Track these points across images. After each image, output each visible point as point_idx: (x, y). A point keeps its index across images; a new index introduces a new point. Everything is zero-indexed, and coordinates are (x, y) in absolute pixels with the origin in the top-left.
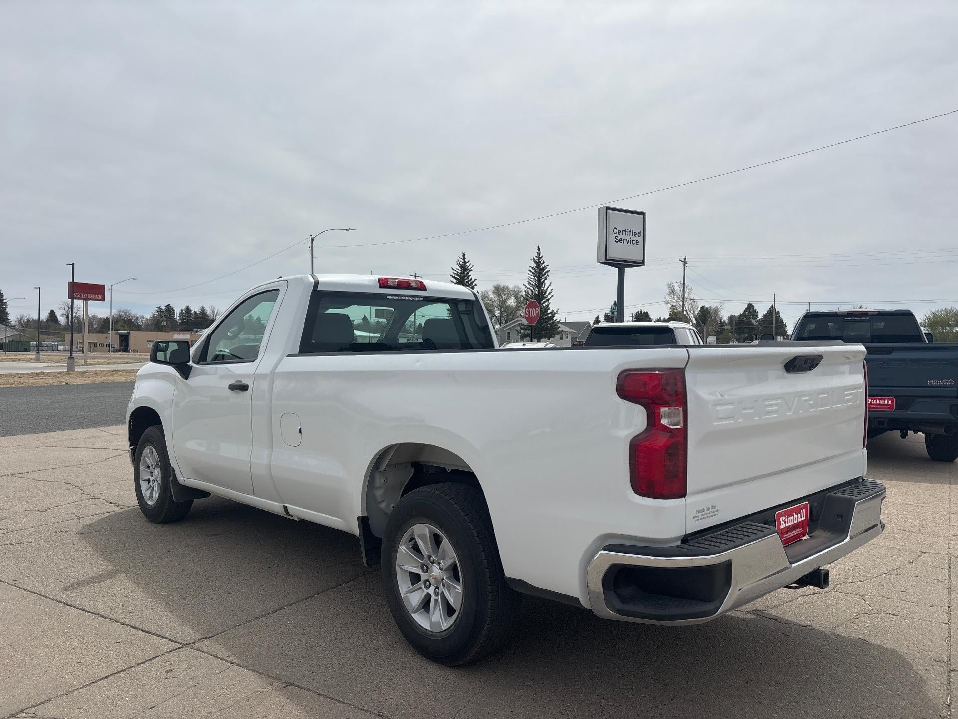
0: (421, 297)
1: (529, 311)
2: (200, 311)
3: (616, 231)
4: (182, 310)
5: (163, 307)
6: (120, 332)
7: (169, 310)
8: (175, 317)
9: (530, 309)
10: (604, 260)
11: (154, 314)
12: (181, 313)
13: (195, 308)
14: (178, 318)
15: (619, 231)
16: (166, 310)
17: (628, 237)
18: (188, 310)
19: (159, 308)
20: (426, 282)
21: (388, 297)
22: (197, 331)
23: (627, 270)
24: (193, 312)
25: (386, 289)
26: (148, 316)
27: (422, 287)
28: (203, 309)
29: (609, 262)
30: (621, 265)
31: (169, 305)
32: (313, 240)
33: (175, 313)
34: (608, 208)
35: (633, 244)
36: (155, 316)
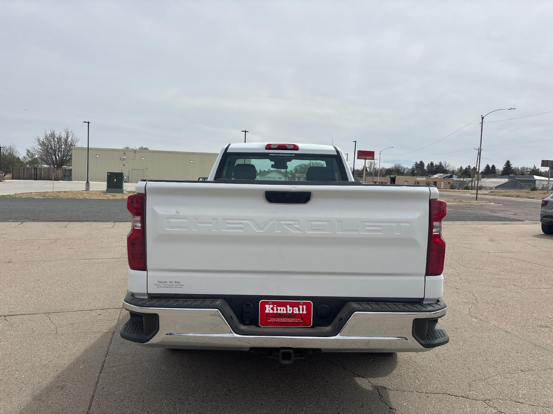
0: (293, 154)
2: (439, 164)
4: (428, 164)
5: (418, 163)
6: (391, 176)
7: (422, 164)
8: (425, 168)
11: (413, 167)
12: (428, 166)
13: (436, 163)
14: (426, 169)
16: (420, 164)
18: (432, 164)
19: (416, 163)
20: (300, 145)
21: (270, 155)
22: (430, 176)
24: (435, 165)
25: (270, 150)
26: (410, 167)
27: (296, 148)
28: (441, 163)
31: (422, 161)
32: (483, 118)
33: (425, 166)
36: (414, 167)
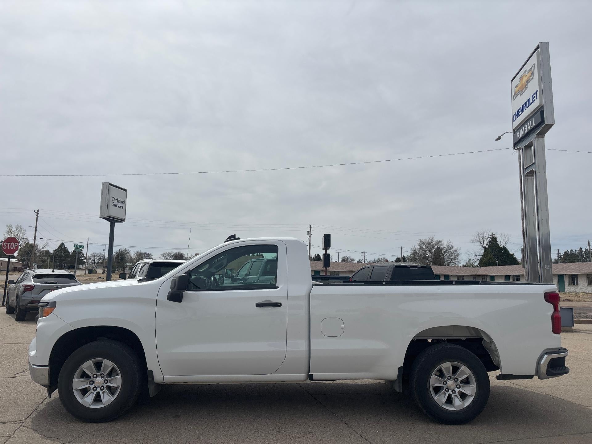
1: (7, 245)
3: (113, 199)
9: (9, 243)
10: (106, 217)
15: (115, 200)
17: (118, 204)
23: (116, 224)
29: (108, 218)
30: (112, 220)
34: (110, 184)
35: (121, 208)
